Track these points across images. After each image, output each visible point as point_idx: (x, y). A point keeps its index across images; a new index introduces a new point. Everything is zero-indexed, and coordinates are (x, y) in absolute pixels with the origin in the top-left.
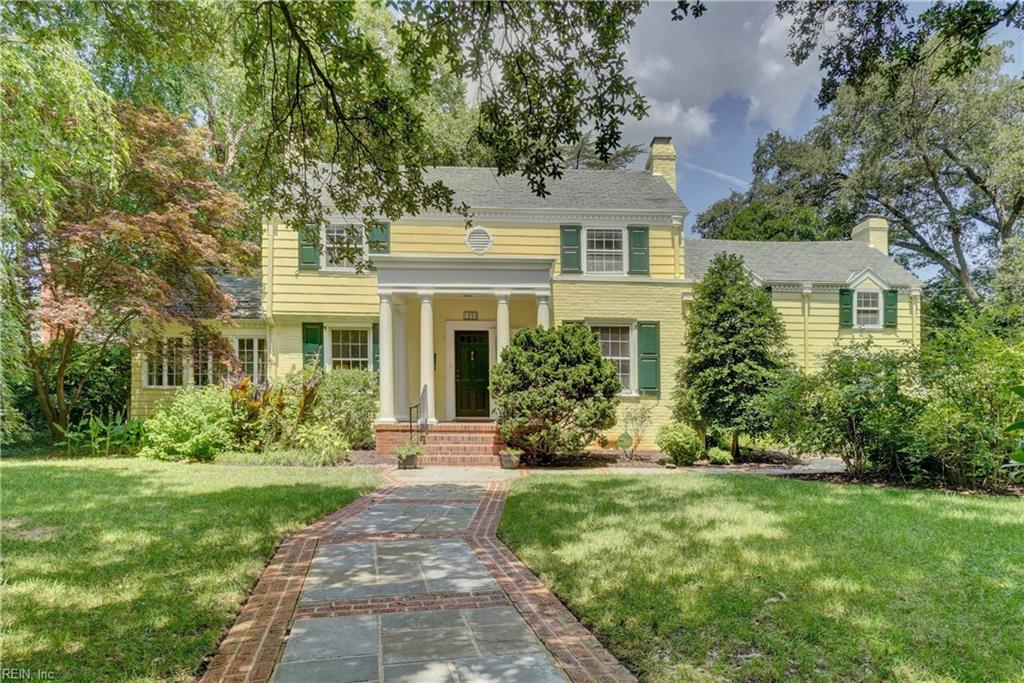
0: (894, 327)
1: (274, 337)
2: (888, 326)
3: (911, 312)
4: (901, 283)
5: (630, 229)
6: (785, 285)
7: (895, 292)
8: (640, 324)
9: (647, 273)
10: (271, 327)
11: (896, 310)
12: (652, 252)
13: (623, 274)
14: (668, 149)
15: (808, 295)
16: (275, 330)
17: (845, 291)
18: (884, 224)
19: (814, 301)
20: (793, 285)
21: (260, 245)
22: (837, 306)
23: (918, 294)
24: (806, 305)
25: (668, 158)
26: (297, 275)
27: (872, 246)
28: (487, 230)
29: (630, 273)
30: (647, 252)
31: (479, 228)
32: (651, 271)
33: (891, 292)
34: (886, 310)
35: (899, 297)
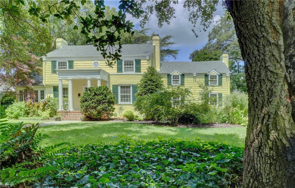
0: (221, 85)
1: (46, 90)
2: (219, 85)
3: (227, 81)
4: (224, 72)
5: (136, 60)
6: (188, 74)
7: (222, 75)
8: (133, 85)
9: (140, 72)
10: (46, 87)
11: (222, 80)
12: (142, 66)
13: (134, 72)
14: (157, 38)
15: (195, 77)
16: (47, 88)
17: (206, 75)
18: (227, 55)
19: (197, 78)
20: (191, 74)
21: (42, 67)
22: (204, 79)
23: (228, 75)
24: (195, 79)
25: (157, 40)
26: (51, 75)
27: (223, 62)
28: (98, 62)
29: (135, 72)
30: (140, 66)
31: (96, 61)
32: (141, 71)
33: (220, 75)
34: (219, 80)
35: (223, 76)
